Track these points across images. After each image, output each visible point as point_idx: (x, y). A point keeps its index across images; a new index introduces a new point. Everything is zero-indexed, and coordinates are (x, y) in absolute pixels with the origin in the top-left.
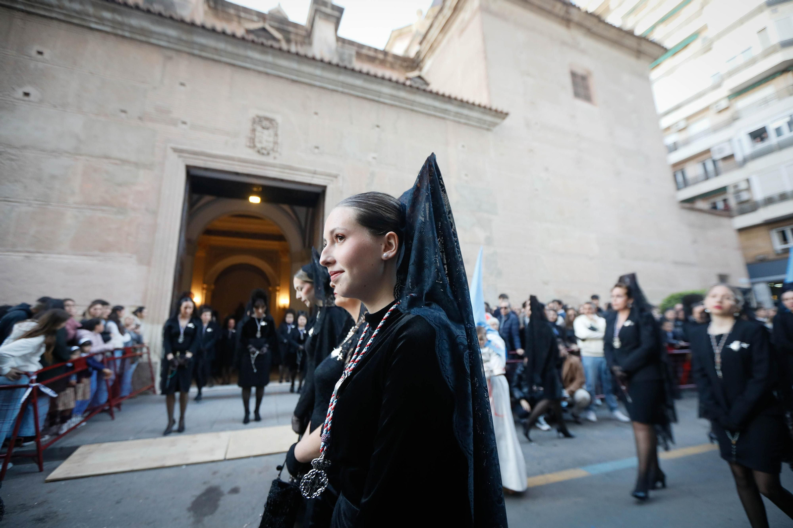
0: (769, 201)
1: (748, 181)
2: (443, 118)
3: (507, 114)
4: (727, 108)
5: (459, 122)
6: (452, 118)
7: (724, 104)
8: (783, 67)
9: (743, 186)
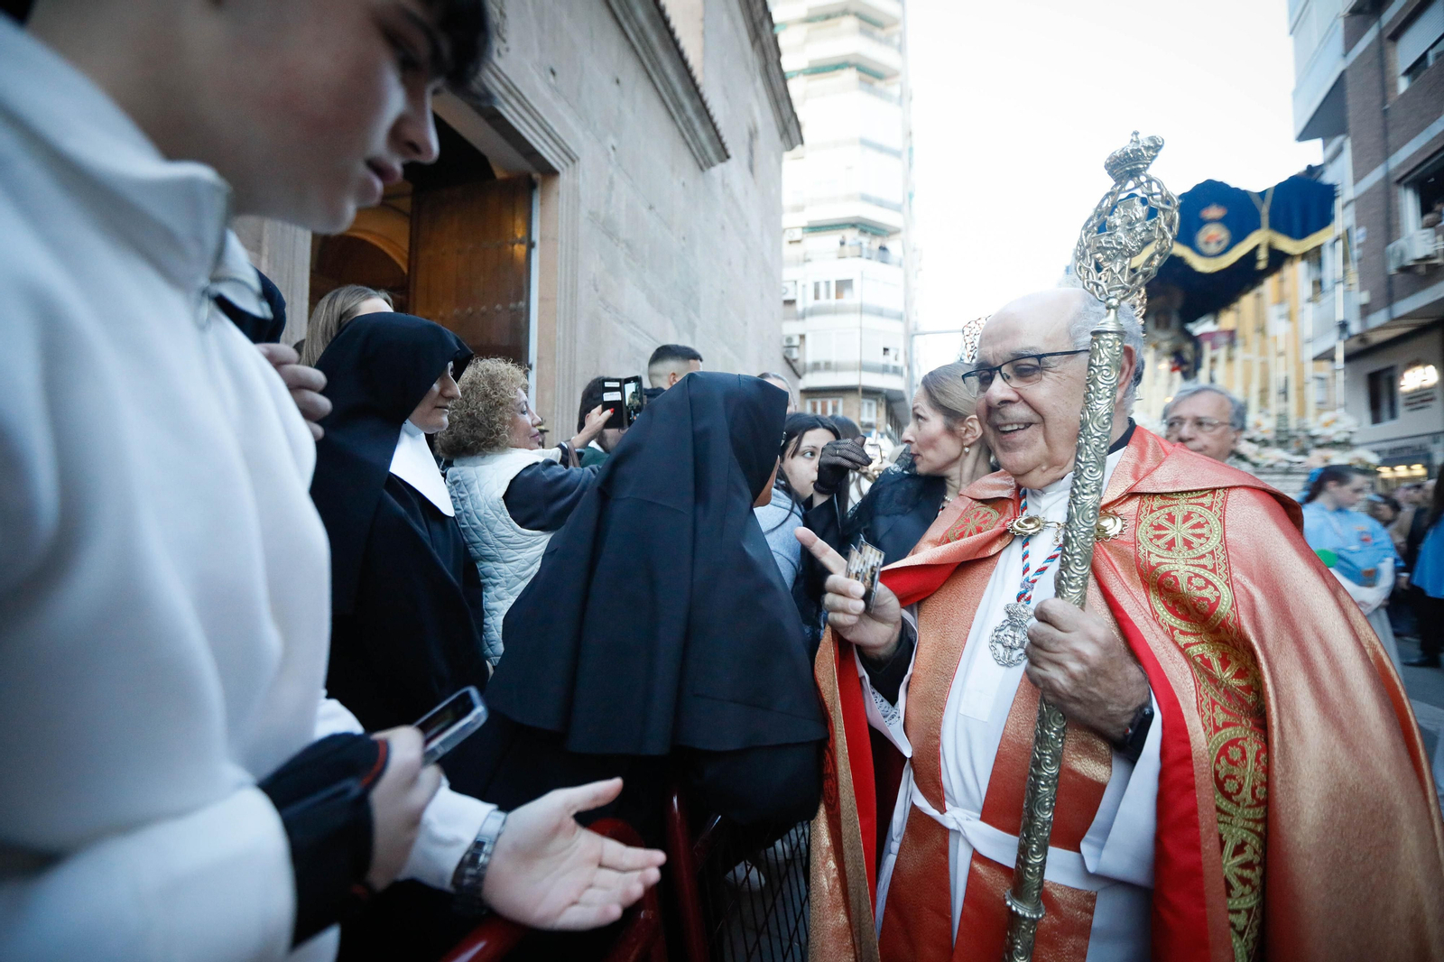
0: (816, 367)
1: (802, 337)
2: (673, 118)
3: (728, 157)
4: (799, 241)
5: (683, 136)
6: (680, 123)
7: (798, 235)
8: (853, 221)
9: (796, 341)
